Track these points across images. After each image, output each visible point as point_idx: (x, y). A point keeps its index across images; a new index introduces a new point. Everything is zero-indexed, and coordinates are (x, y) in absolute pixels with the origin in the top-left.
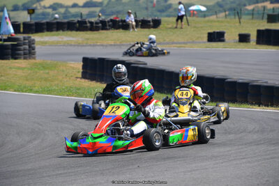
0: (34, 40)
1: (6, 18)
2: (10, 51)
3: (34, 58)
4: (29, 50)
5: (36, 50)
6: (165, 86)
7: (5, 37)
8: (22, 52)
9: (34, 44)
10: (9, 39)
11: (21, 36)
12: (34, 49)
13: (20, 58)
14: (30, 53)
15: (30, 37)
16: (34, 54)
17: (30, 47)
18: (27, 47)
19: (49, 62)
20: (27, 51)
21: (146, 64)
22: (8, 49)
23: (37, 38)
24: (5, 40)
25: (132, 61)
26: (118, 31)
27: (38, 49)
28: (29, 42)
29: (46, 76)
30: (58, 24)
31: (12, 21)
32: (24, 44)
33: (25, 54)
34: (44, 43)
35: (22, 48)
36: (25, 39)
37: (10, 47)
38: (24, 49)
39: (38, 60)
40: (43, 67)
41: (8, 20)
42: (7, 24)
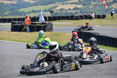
0: (52, 24)
1: (41, 15)
2: (43, 28)
3: (52, 31)
4: (51, 28)
5: (53, 28)
6: (107, 43)
7: (41, 23)
8: (48, 29)
9: (52, 25)
10: (43, 23)
11: (47, 22)
12: (52, 28)
13: (47, 31)
14: (51, 29)
15: (51, 23)
16: (52, 29)
17: (51, 27)
18: (50, 27)
19: (58, 33)
20: (50, 29)
21: (99, 34)
22: (42, 27)
23: (54, 23)
24: (41, 24)
25: (93, 33)
26: (87, 20)
27: (54, 27)
28: (51, 25)
29: (57, 39)
30: (63, 17)
31: (44, 16)
32: (49, 26)
33: (49, 30)
34: (57, 25)
35: (48, 27)
36: (49, 24)
37: (43, 27)
38: (49, 28)
39: (54, 32)
40: (56, 35)
41: (42, 16)
42: (42, 17)
